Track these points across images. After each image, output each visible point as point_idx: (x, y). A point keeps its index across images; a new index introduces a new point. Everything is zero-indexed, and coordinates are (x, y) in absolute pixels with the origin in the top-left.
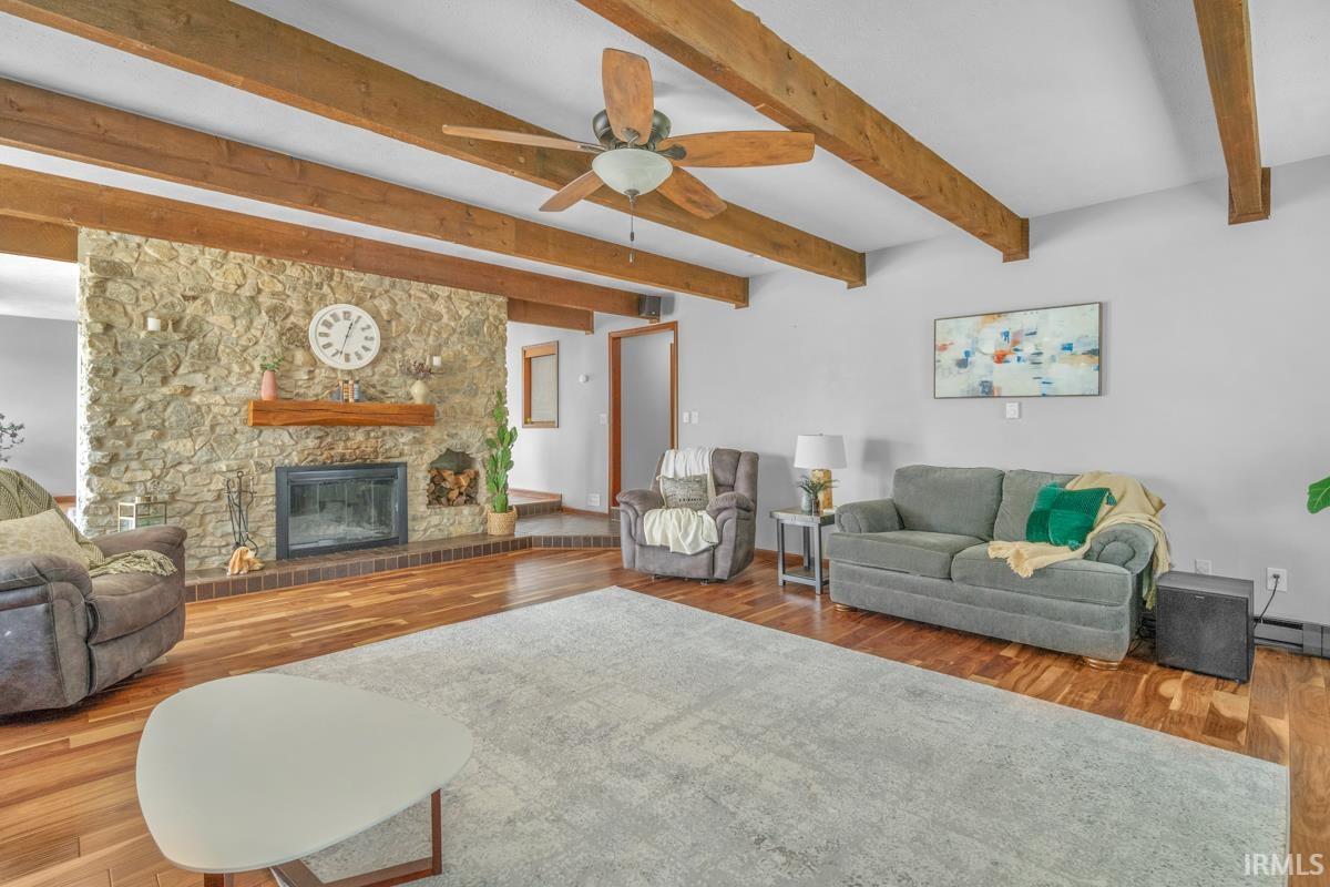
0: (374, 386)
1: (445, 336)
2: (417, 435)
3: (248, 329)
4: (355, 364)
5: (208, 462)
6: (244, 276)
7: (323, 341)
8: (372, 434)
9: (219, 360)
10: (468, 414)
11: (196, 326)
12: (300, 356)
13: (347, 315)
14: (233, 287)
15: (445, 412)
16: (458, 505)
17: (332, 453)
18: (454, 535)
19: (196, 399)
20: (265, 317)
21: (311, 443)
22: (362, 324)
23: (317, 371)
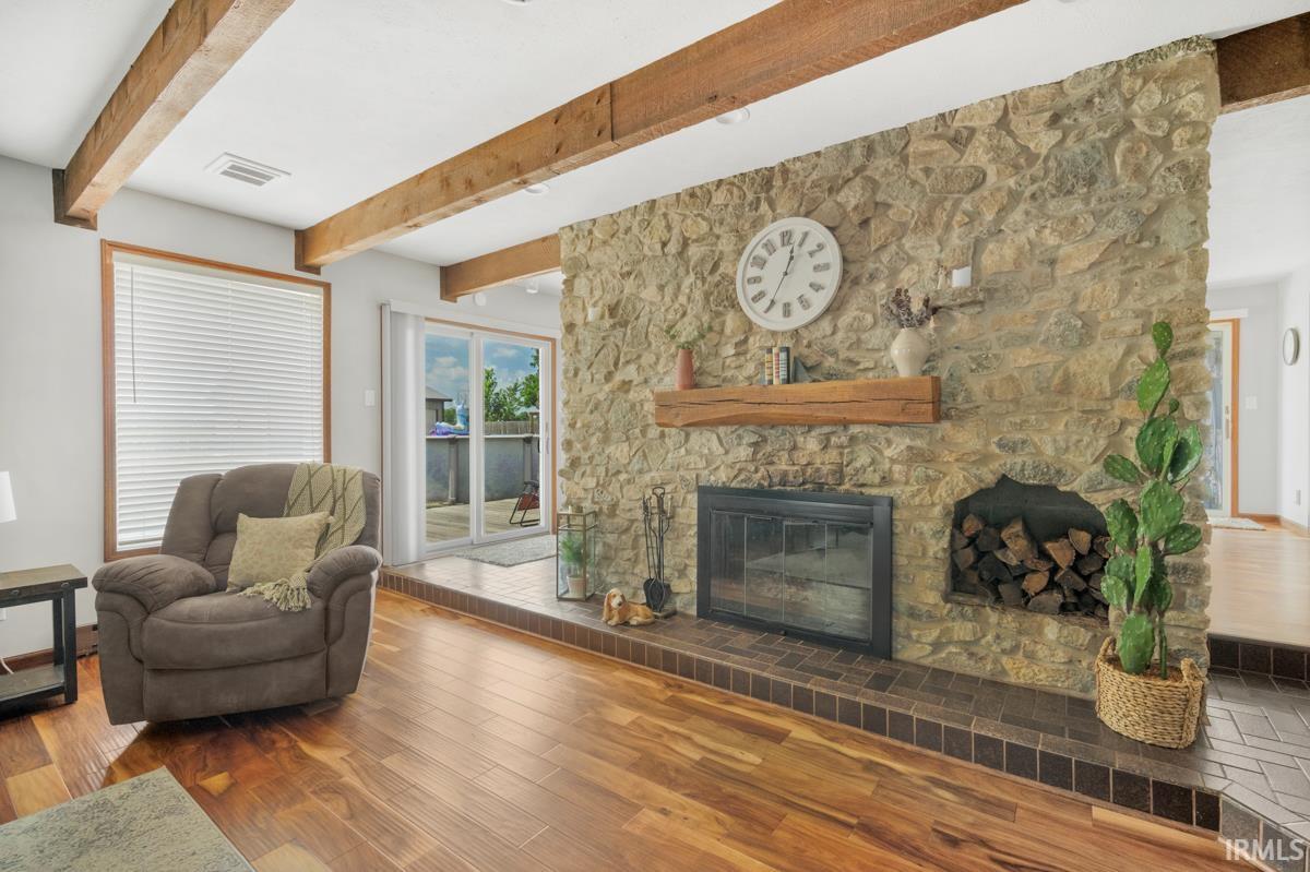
0: (834, 353)
1: (989, 217)
2: (918, 443)
3: (676, 296)
4: (800, 317)
5: (640, 472)
6: (669, 228)
7: (753, 290)
8: (834, 439)
9: (650, 345)
10: (1061, 392)
11: (630, 307)
12: (731, 321)
13: (786, 237)
14: (658, 246)
15: (990, 391)
16: (1041, 610)
17: (771, 469)
18: (1012, 680)
19: (632, 395)
20: (692, 278)
21: (744, 452)
22: (810, 245)
23: (751, 340)
